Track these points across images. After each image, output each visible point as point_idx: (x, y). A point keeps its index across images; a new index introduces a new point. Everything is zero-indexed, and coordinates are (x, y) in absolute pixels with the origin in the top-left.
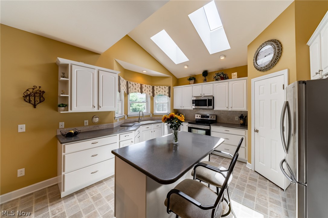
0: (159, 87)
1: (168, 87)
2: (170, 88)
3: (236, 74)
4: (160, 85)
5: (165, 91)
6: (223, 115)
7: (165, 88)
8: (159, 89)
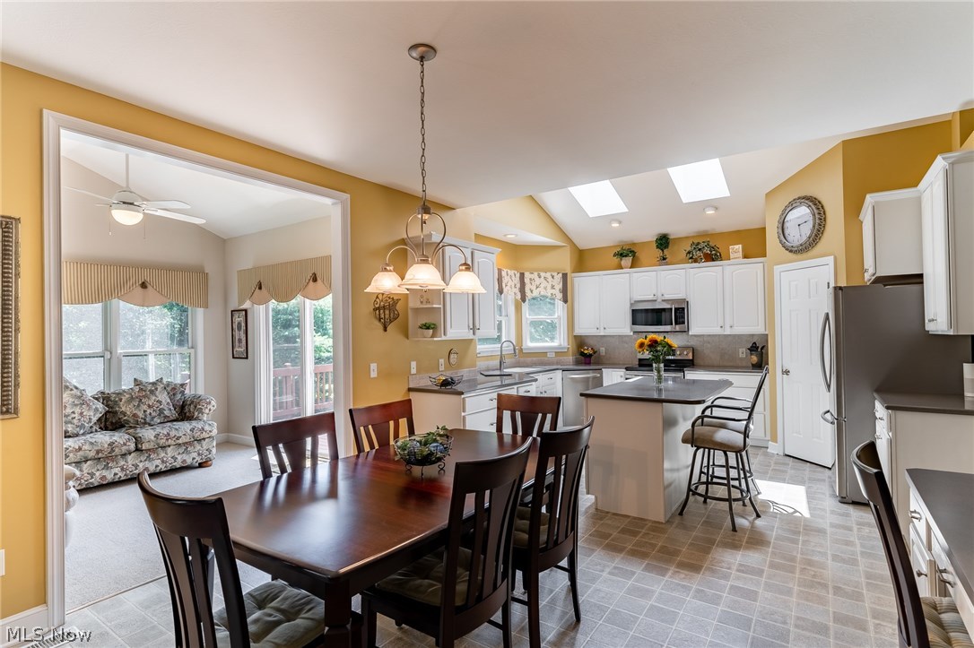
0: (536, 274)
1: (561, 275)
2: (565, 276)
3: (739, 247)
4: (539, 270)
5: (553, 287)
6: (709, 345)
7: (553, 277)
8: (538, 281)
